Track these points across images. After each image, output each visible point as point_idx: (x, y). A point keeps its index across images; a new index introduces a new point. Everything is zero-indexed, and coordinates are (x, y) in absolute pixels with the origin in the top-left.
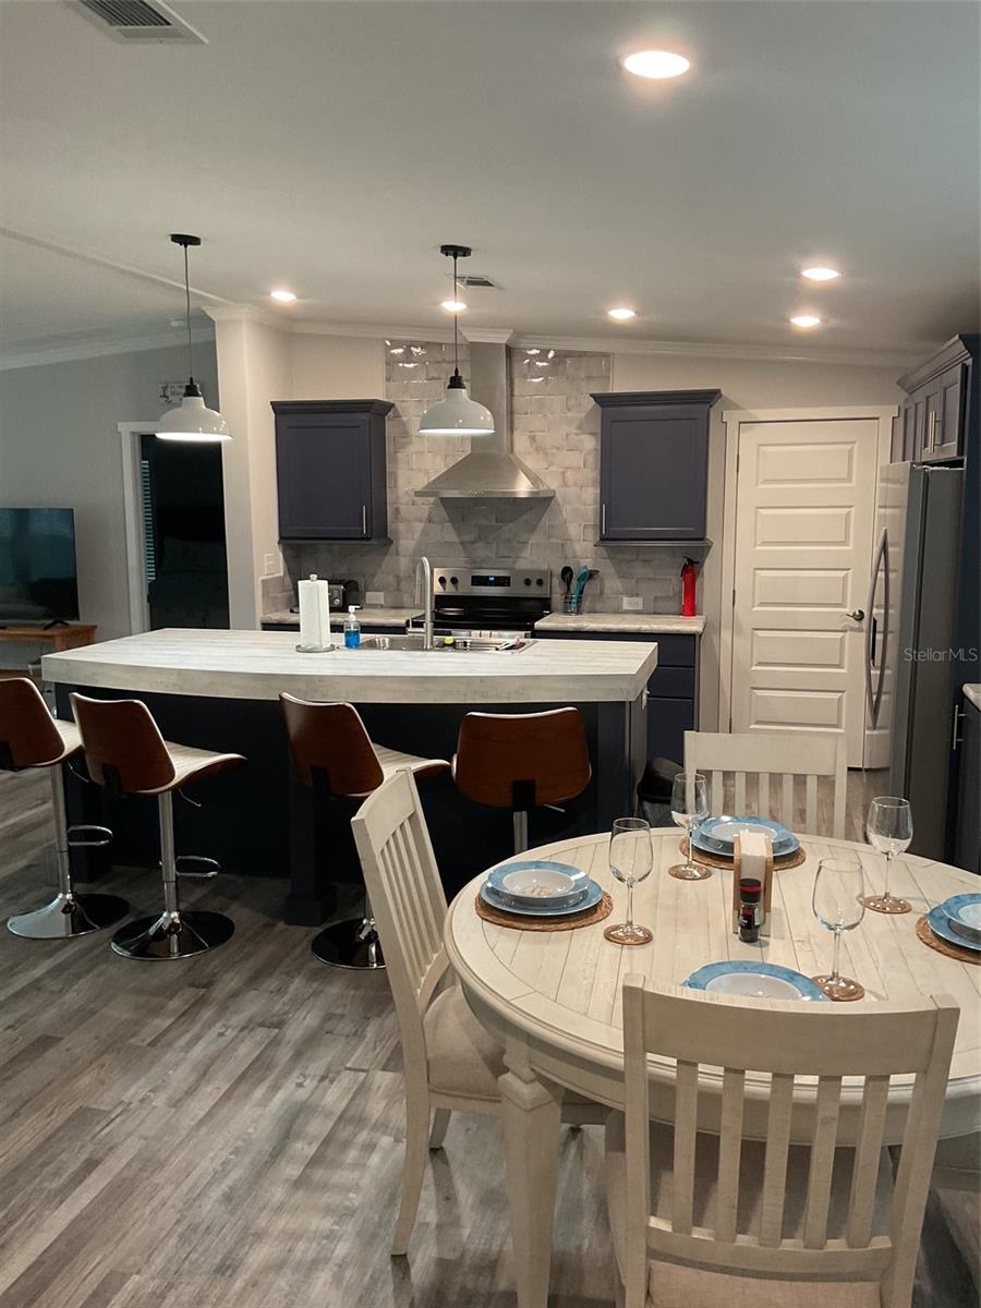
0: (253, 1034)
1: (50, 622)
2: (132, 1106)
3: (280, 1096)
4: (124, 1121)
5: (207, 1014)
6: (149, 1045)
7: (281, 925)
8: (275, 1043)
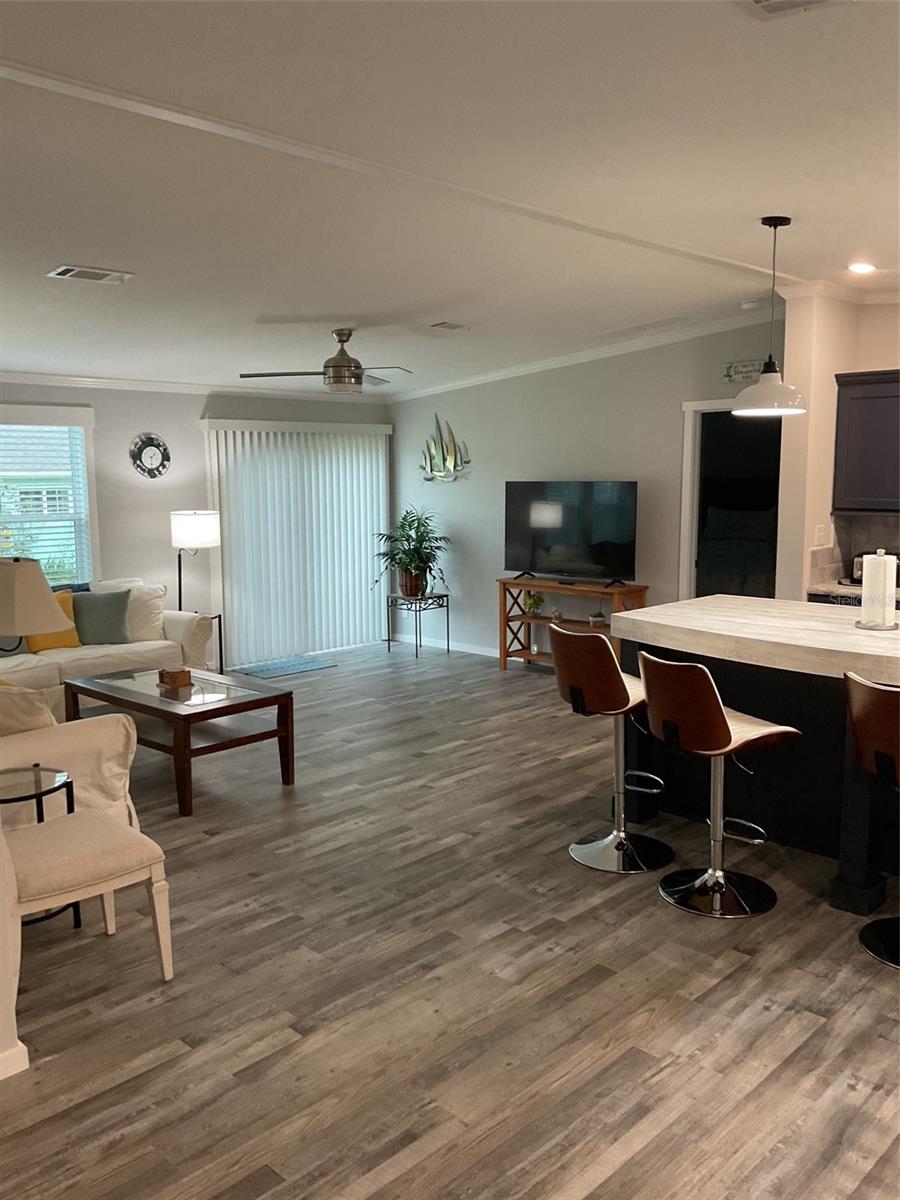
0: (799, 1015)
1: (610, 581)
2: (681, 1060)
3: (830, 1093)
4: (672, 1074)
5: (752, 982)
6: (696, 1000)
7: (825, 907)
8: (822, 1033)
